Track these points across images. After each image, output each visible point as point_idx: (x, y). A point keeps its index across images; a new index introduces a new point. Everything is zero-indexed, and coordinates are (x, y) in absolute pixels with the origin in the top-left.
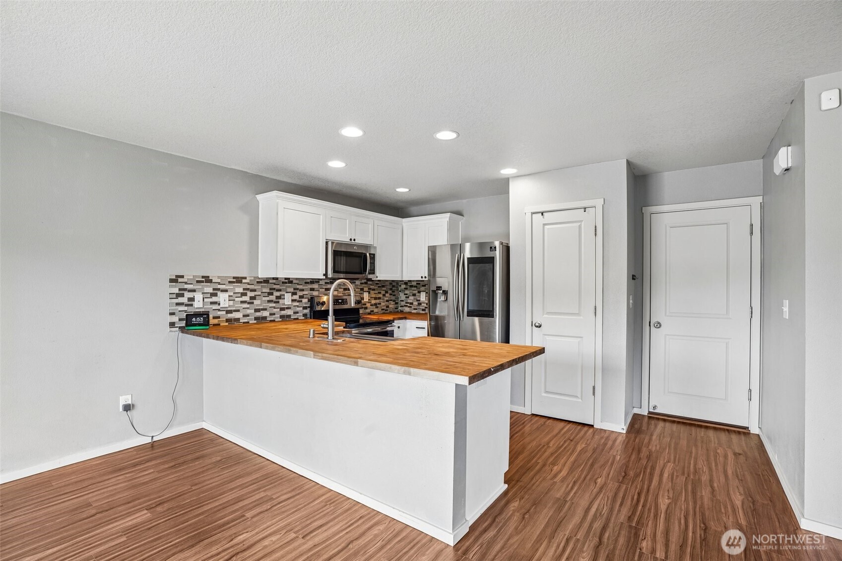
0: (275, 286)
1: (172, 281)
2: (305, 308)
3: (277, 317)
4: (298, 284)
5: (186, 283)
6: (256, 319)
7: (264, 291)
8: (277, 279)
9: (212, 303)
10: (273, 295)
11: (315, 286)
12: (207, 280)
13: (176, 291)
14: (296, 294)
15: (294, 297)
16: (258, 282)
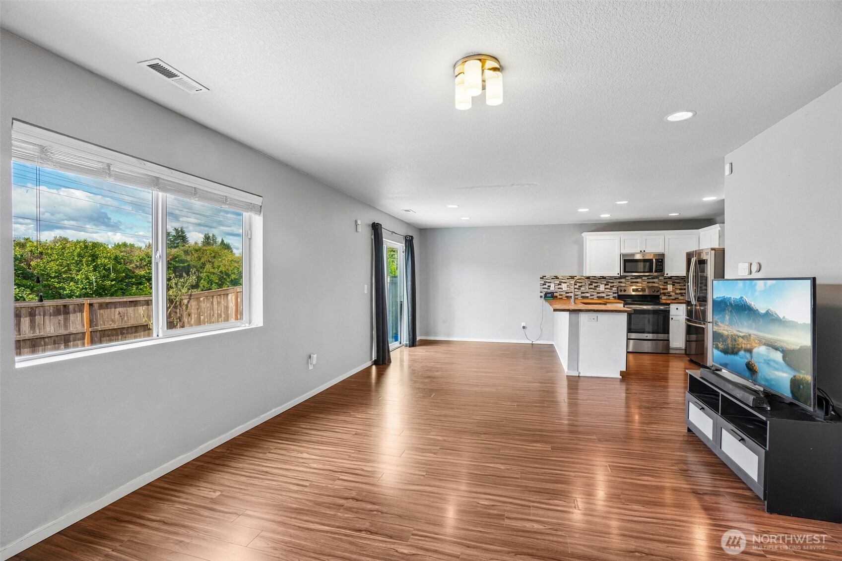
0: (594, 281)
1: (541, 278)
2: (614, 293)
3: (595, 297)
4: (610, 279)
5: (547, 279)
6: (582, 297)
7: (586, 283)
8: (595, 277)
9: (559, 288)
10: (592, 285)
11: (623, 280)
12: (557, 278)
13: (543, 282)
14: (608, 285)
15: (607, 287)
16: (583, 279)
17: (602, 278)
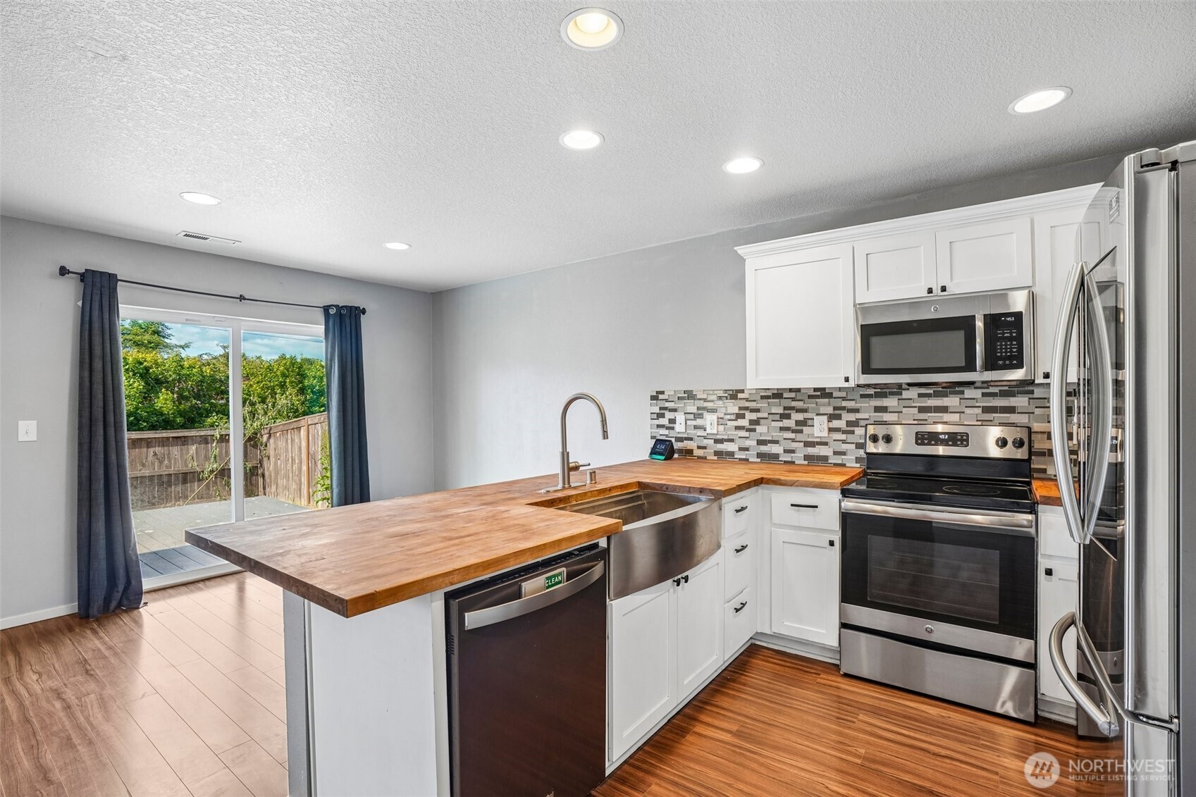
0: (794, 404)
1: (652, 398)
3: (799, 458)
4: (844, 399)
5: (667, 400)
6: (759, 455)
7: (773, 412)
8: (798, 390)
9: (696, 427)
10: (790, 418)
12: (690, 395)
13: (657, 410)
14: (839, 417)
15: (836, 424)
16: (763, 397)
17: (819, 393)
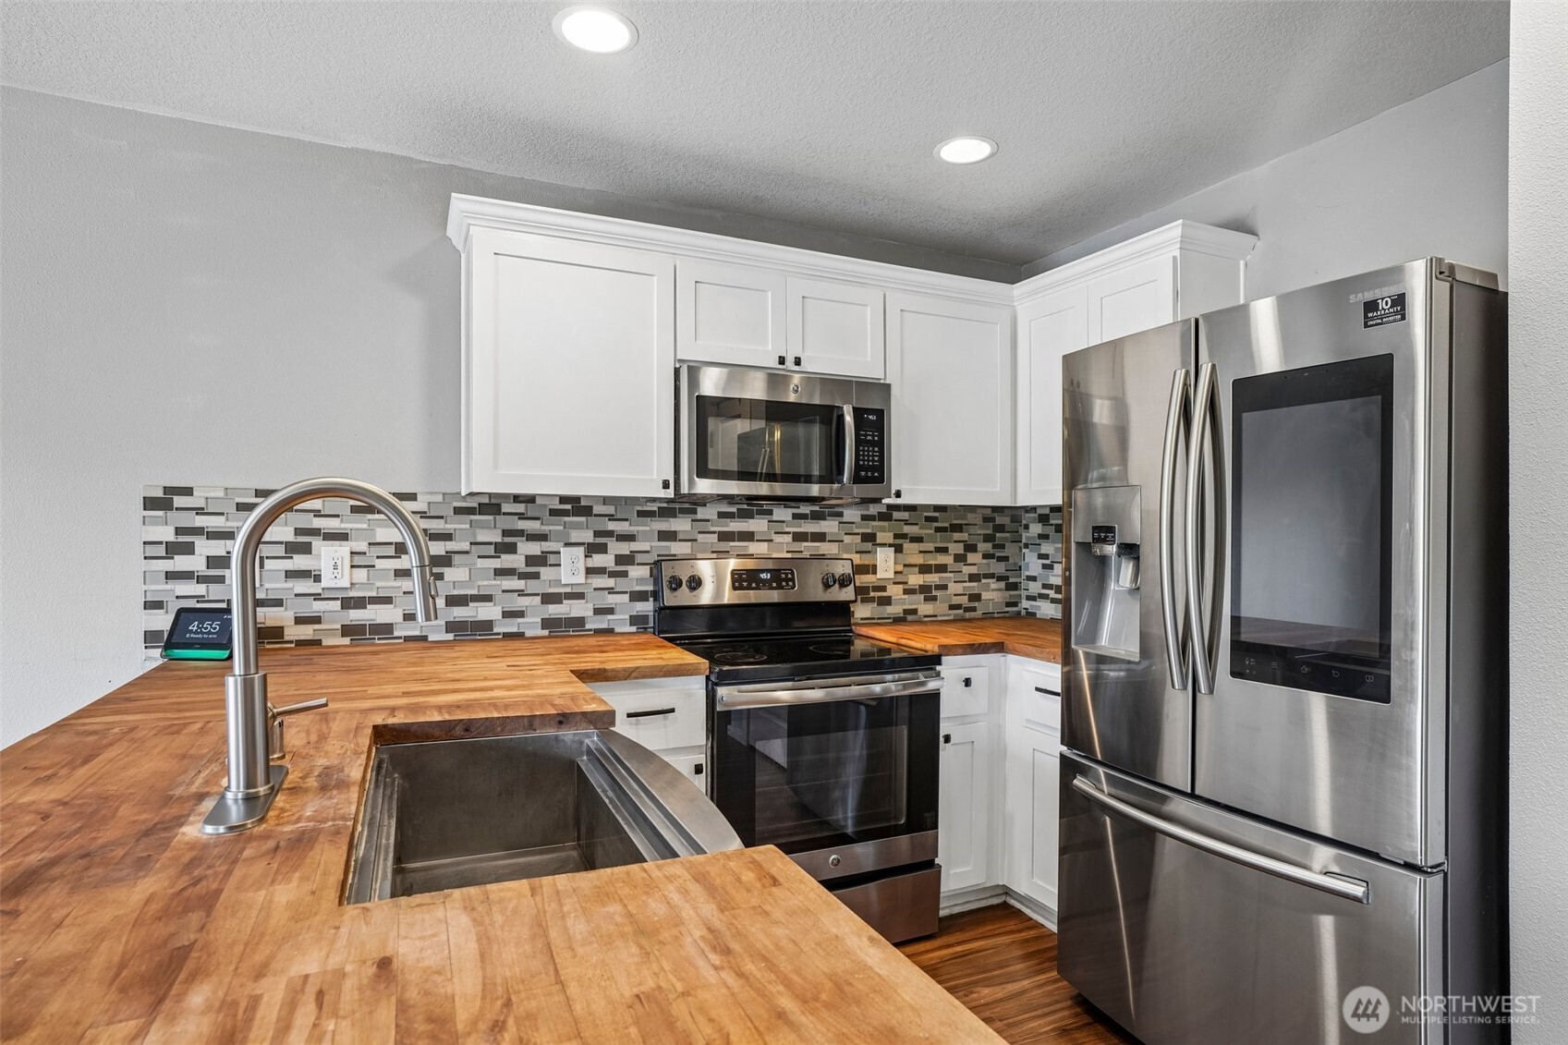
0: (522, 525)
1: (150, 503)
2: (638, 596)
3: (532, 626)
4: (612, 518)
5: (199, 511)
6: (452, 627)
7: (480, 538)
8: (530, 499)
9: (290, 574)
10: (515, 552)
11: (681, 524)
13: (168, 534)
16: (458, 511)
17: (568, 507)
